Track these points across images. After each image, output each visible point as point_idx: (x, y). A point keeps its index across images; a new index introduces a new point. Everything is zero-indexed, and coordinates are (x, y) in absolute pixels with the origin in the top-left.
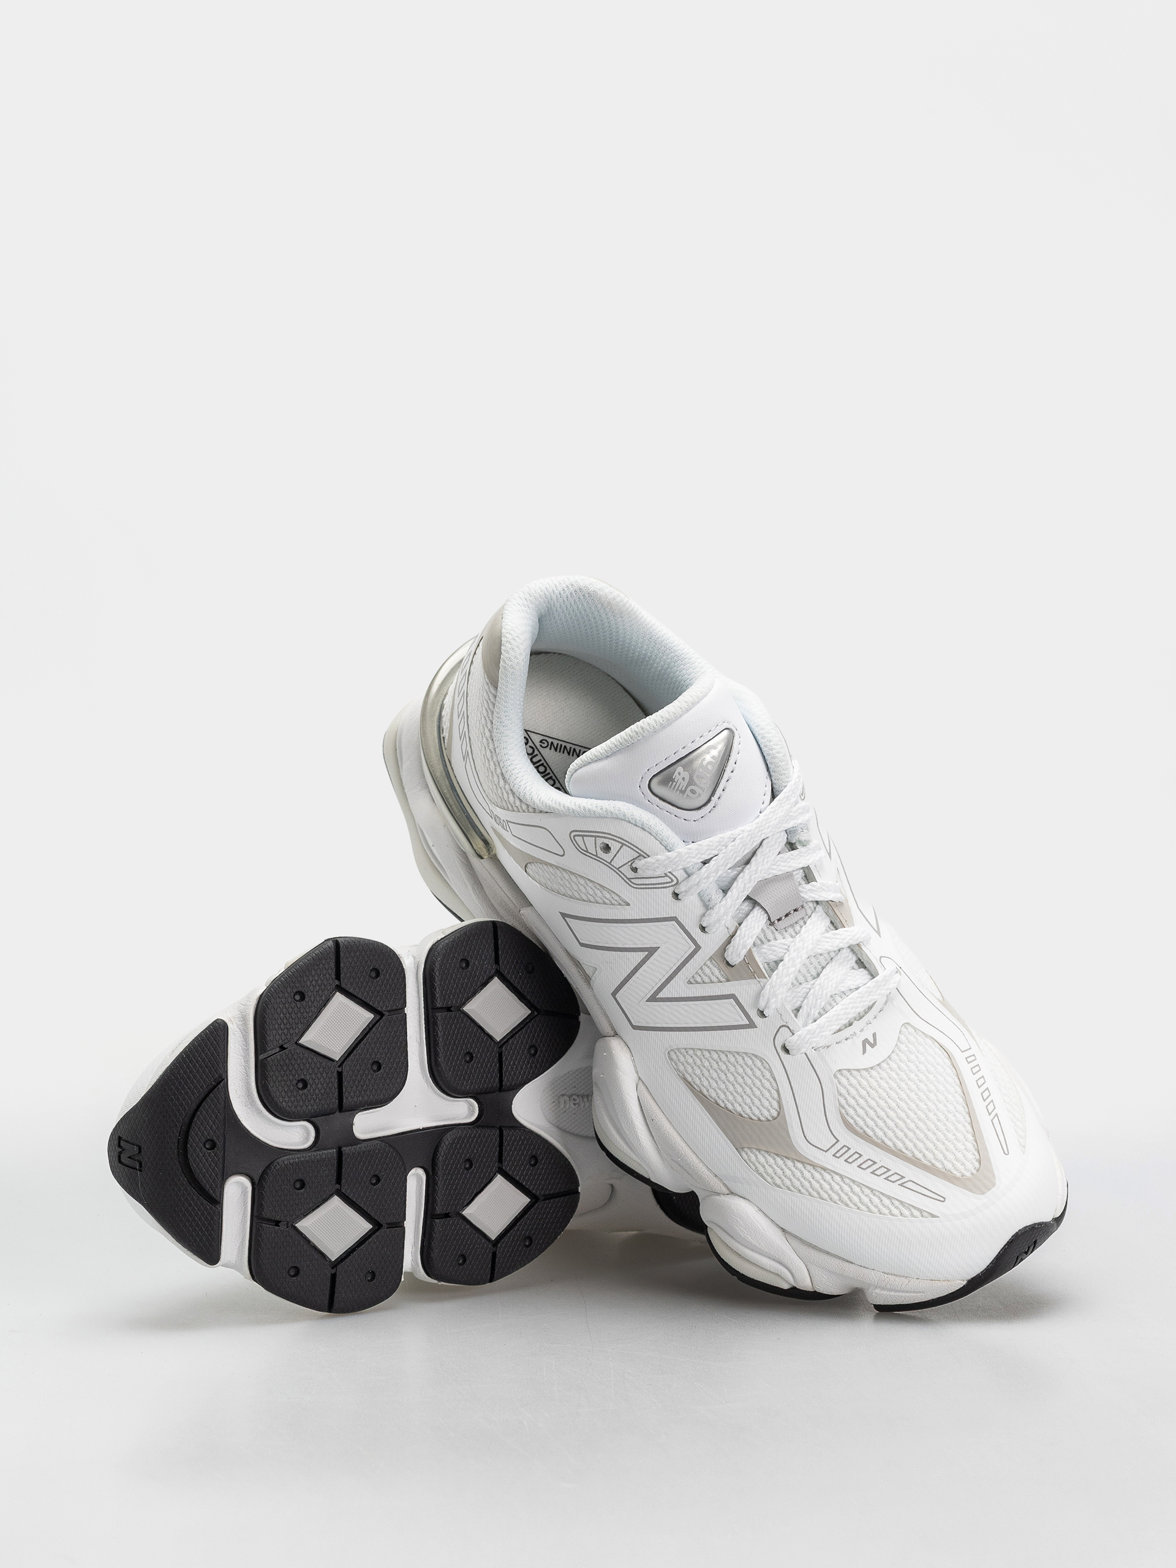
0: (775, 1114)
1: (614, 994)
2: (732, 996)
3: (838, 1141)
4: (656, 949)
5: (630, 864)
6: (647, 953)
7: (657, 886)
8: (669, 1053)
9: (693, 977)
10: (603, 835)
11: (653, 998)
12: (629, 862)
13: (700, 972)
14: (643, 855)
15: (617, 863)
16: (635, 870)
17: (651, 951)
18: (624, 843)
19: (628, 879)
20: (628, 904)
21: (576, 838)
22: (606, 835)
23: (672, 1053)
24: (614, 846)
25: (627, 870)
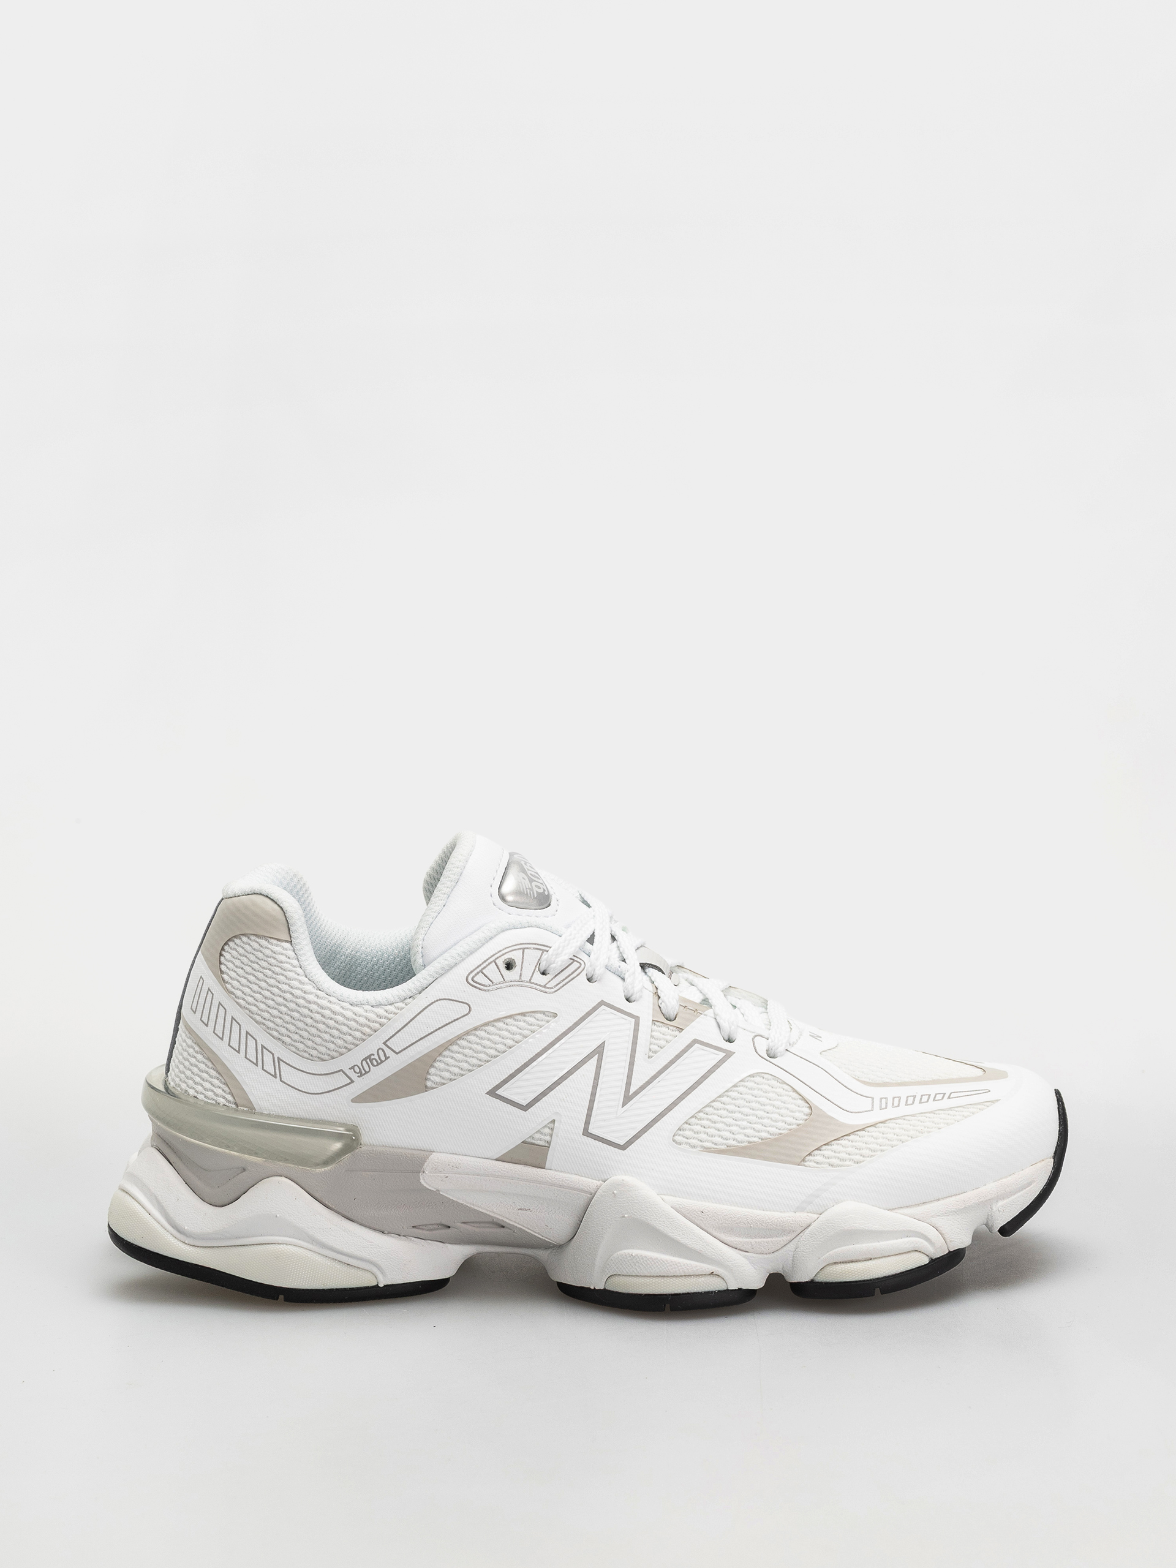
0: (807, 1111)
1: (586, 1133)
2: (695, 1041)
3: (873, 1098)
4: (602, 1045)
5: (537, 969)
6: (597, 1056)
7: (572, 977)
8: (674, 1141)
9: (650, 1050)
10: (501, 953)
11: (627, 1098)
12: (536, 967)
13: (653, 1040)
14: (543, 948)
15: (526, 976)
16: (544, 973)
17: (599, 1051)
18: (523, 948)
19: (544, 986)
20: (555, 1015)
21: (475, 979)
22: (503, 952)
23: (676, 1138)
24: (516, 956)
25: (539, 978)
